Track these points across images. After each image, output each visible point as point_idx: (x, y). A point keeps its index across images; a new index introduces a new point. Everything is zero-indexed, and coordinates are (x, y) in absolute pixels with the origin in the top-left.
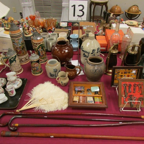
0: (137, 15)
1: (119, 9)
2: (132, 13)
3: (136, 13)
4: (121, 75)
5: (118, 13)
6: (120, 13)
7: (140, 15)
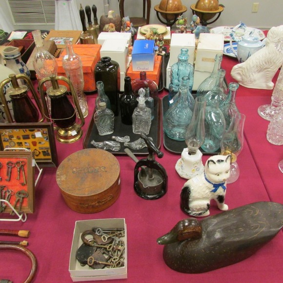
0: (215, 14)
1: (176, 3)
2: (203, 10)
3: (211, 10)
4: (18, 143)
5: (174, 11)
6: (178, 10)
7: (220, 13)
